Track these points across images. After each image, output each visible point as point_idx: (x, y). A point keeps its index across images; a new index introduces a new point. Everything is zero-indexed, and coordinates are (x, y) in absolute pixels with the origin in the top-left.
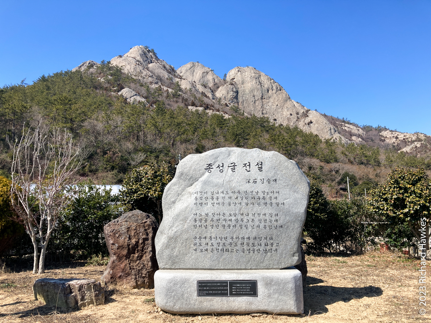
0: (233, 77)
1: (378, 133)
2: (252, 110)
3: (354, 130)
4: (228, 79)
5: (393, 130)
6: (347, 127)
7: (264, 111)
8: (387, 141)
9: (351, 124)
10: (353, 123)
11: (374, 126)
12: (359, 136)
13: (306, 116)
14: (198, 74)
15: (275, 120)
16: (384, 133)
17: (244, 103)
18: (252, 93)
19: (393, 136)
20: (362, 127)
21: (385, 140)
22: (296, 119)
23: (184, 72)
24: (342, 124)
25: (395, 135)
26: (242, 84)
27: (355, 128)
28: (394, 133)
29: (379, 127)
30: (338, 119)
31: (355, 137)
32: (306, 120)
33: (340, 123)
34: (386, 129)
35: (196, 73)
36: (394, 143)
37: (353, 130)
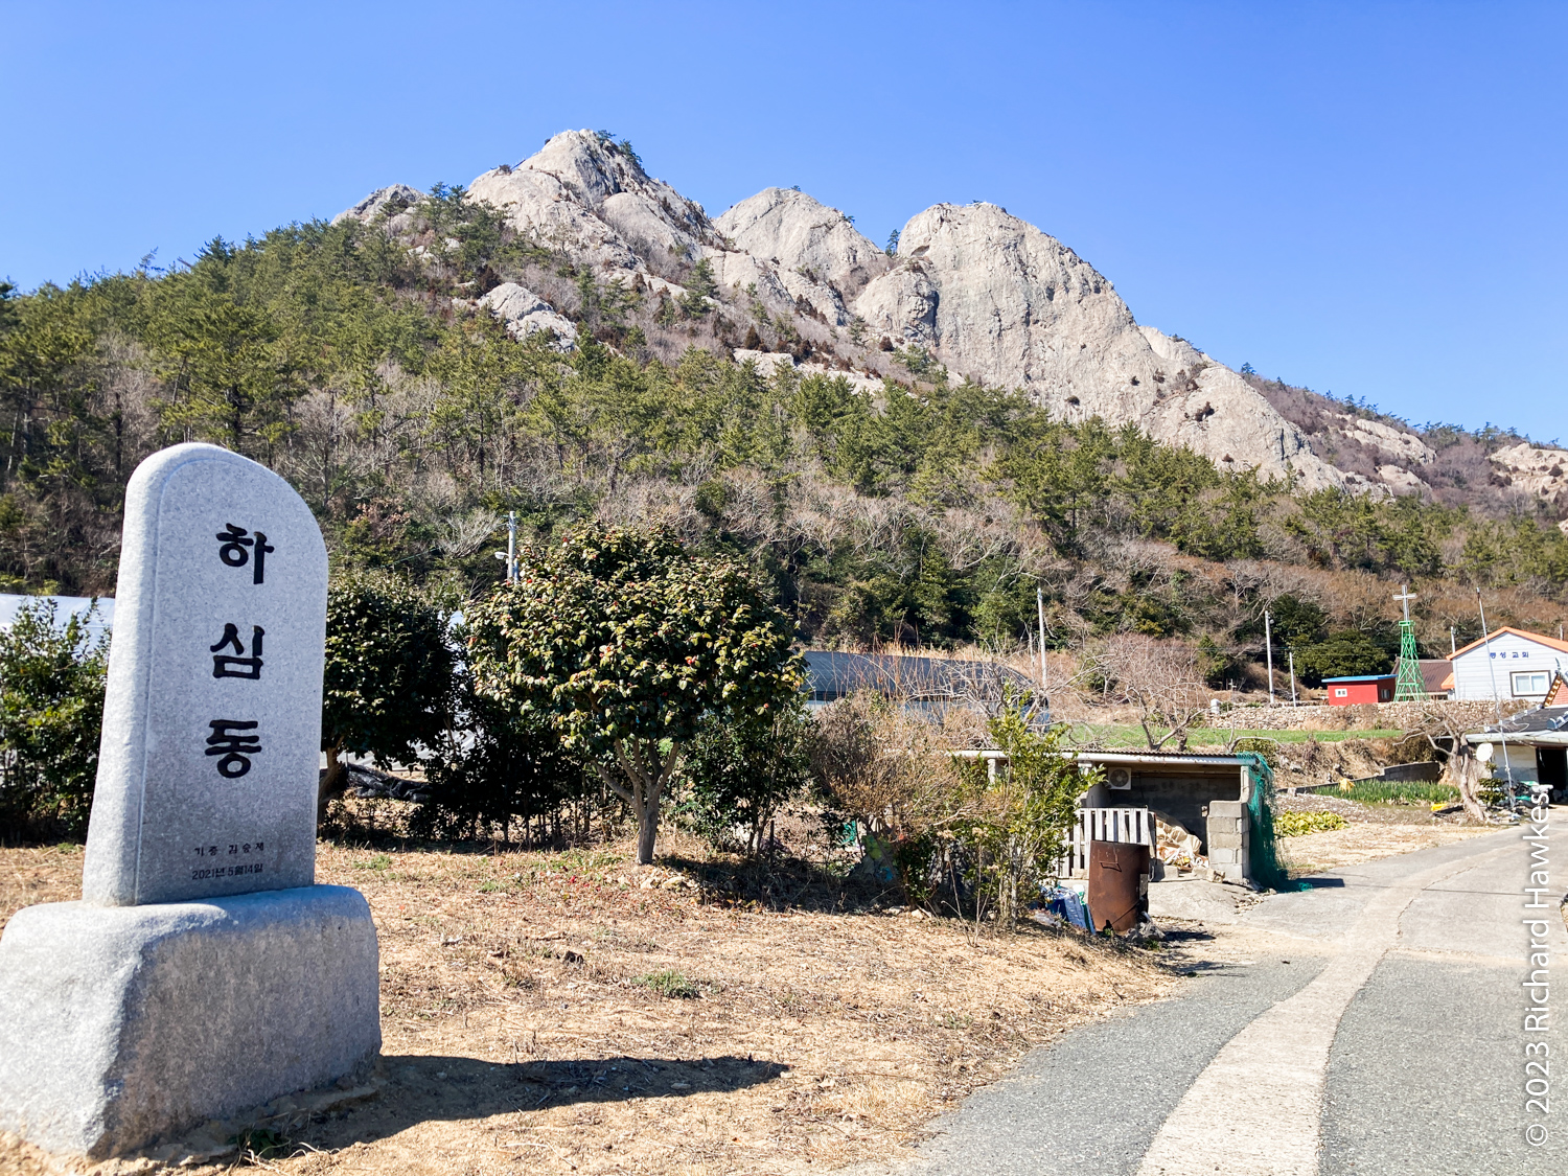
0: (922, 244)
1: (1486, 453)
2: (989, 363)
3: (1391, 442)
4: (904, 249)
5: (1545, 442)
6: (1363, 432)
7: (1033, 369)
8: (1520, 484)
9: (1378, 418)
10: (1386, 416)
11: (1470, 429)
12: (1409, 464)
13: (1191, 386)
14: (794, 233)
15: (1075, 401)
16: (1506, 455)
17: (961, 338)
18: (990, 303)
19: (1543, 464)
20: (1421, 431)
21: (1508, 481)
22: (1153, 397)
23: (744, 227)
24: (1344, 420)
25: (1551, 464)
26: (955, 268)
27: (1393, 433)
28: (1546, 453)
29: (1488, 431)
30: (1329, 401)
31: (1391, 467)
32: (1188, 403)
33: (1338, 416)
34: (1515, 439)
35: (789, 230)
36: (1545, 492)
37: (1386, 442)
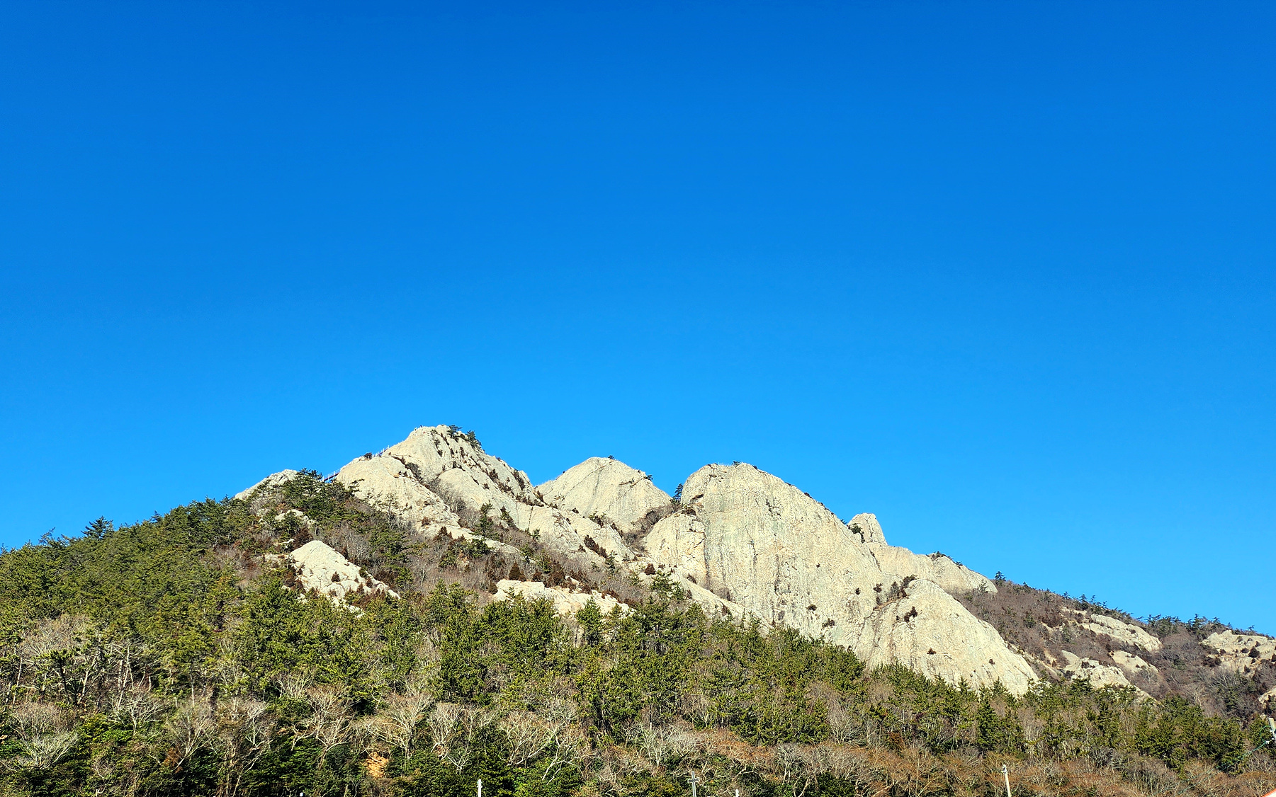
0: (698, 493)
1: (1198, 639)
2: (747, 580)
3: (1119, 630)
4: (685, 498)
5: (1245, 629)
6: (1100, 626)
7: (781, 584)
8: (1227, 664)
9: (1107, 613)
10: (1113, 611)
11: (1184, 620)
12: (1136, 650)
13: (901, 594)
14: (608, 489)
15: (812, 608)
16: (1215, 640)
17: (725, 561)
18: (746, 535)
19: (1244, 647)
20: (1145, 621)
21: (1218, 662)
22: (874, 604)
24: (1080, 615)
25: (1250, 645)
26: (721, 510)
27: (1121, 625)
28: (1245, 638)
29: (1197, 621)
30: (1065, 600)
31: (1121, 652)
32: (899, 608)
33: (1075, 611)
34: (1217, 627)
35: (603, 489)
36: (1247, 670)
37: (1116, 632)
